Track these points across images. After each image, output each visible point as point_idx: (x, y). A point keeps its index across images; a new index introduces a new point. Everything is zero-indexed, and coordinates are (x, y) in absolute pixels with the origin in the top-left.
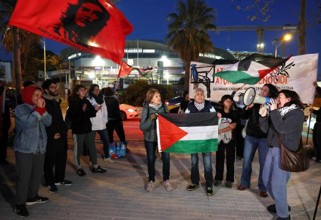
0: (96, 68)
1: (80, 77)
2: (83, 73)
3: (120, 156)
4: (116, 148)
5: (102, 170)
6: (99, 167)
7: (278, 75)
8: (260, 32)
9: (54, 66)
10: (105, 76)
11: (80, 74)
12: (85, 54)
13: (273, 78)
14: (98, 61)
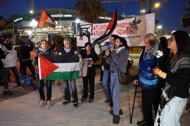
0: (32, 28)
1: (22, 33)
2: (24, 31)
3: (28, 84)
4: (26, 79)
5: (10, 93)
6: (8, 91)
7: (131, 28)
8: (143, 2)
9: (2, 26)
10: (39, 33)
11: (22, 32)
12: (25, 18)
13: (128, 30)
14: (34, 23)
